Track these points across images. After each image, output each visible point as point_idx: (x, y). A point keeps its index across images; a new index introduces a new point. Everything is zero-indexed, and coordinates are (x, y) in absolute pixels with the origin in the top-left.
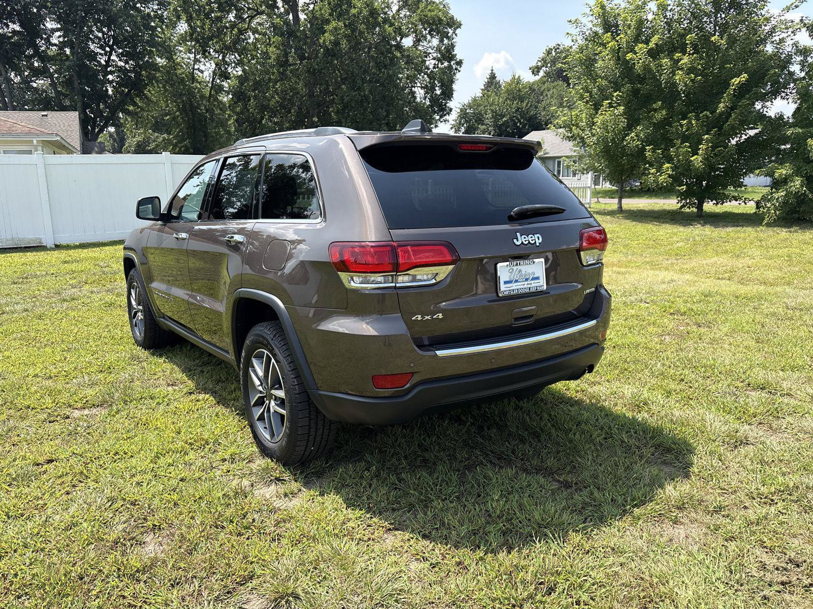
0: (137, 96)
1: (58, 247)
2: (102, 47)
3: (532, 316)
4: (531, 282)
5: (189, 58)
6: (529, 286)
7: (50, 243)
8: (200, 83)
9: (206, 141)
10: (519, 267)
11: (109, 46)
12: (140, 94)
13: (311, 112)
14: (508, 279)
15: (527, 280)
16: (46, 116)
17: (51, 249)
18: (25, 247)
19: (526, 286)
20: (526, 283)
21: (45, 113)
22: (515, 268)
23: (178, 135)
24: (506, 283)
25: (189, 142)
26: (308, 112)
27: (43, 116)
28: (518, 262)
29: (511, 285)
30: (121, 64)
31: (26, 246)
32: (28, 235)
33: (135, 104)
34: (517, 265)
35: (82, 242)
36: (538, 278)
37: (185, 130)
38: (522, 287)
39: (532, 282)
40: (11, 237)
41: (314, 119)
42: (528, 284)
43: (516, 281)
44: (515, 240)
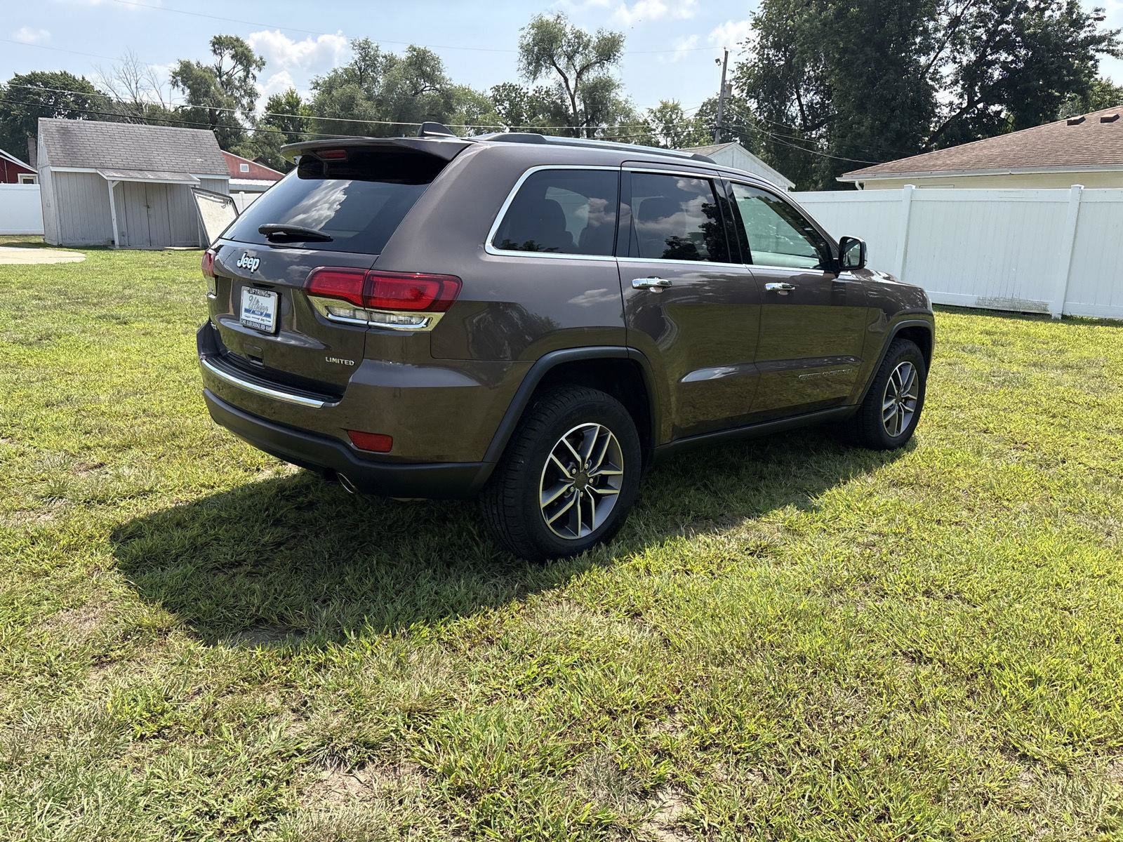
1: (1066, 319)
3: (262, 359)
4: (264, 318)
6: (262, 322)
7: (1055, 311)
10: (258, 297)
14: (247, 307)
15: (262, 314)
17: (1056, 321)
18: (1024, 313)
20: (260, 317)
22: (255, 297)
24: (247, 311)
28: (256, 290)
29: (249, 314)
31: (1026, 311)
32: (1030, 297)
34: (256, 293)
35: (1103, 317)
36: (270, 316)
38: (257, 320)
40: (1010, 297)
43: (254, 312)
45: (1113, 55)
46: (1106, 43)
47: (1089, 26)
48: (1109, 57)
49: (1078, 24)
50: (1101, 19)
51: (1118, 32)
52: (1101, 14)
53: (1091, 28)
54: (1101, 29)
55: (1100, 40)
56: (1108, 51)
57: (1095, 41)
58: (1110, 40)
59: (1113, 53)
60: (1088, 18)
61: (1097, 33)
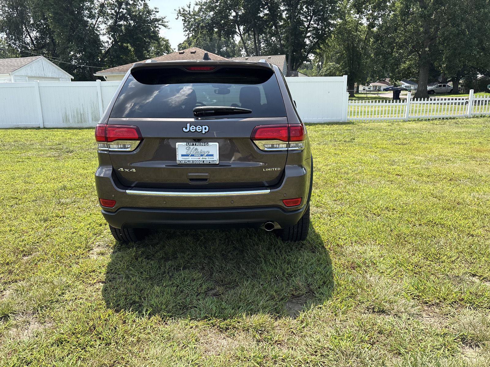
0: (322, 43)
2: (306, 17)
3: (207, 179)
4: (205, 157)
5: (356, 17)
6: (203, 160)
8: (360, 32)
9: (359, 68)
10: (195, 147)
11: (310, 16)
12: (323, 42)
13: (425, 44)
14: (185, 153)
15: (202, 155)
16: (270, 58)
19: (201, 159)
20: (201, 157)
21: (269, 57)
22: (192, 147)
23: (342, 65)
24: (184, 156)
25: (348, 69)
26: (423, 45)
27: (269, 58)
28: (194, 143)
29: (187, 157)
30: (316, 26)
33: (320, 48)
34: (193, 145)
36: (212, 155)
37: (347, 62)
38: (198, 159)
39: (207, 157)
41: (426, 49)
42: (203, 158)
43: (192, 155)
44: (184, 129)
45: (164, 26)
46: (161, 22)
47: (154, 14)
48: (163, 27)
49: (149, 12)
50: (158, 12)
51: (165, 18)
52: (157, 10)
53: (154, 15)
54: (158, 16)
55: (159, 20)
56: (162, 25)
57: (157, 20)
58: (162, 21)
59: (164, 25)
60: (153, 11)
61: (157, 17)
